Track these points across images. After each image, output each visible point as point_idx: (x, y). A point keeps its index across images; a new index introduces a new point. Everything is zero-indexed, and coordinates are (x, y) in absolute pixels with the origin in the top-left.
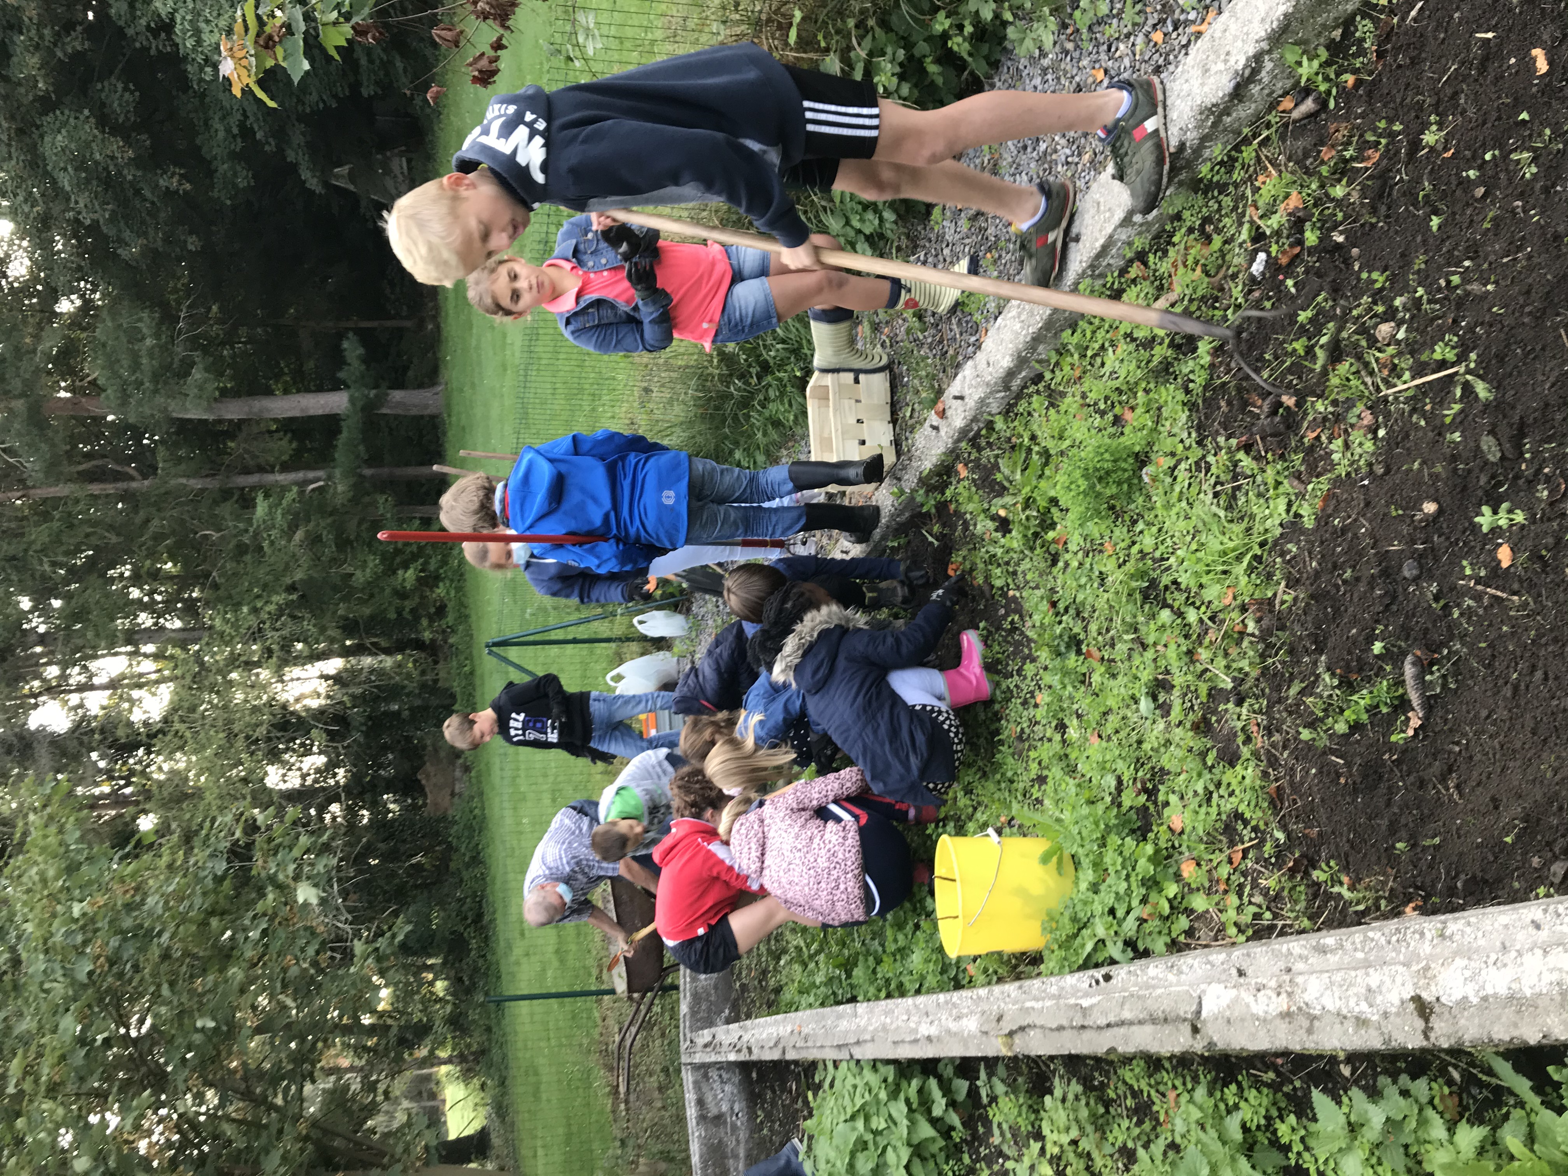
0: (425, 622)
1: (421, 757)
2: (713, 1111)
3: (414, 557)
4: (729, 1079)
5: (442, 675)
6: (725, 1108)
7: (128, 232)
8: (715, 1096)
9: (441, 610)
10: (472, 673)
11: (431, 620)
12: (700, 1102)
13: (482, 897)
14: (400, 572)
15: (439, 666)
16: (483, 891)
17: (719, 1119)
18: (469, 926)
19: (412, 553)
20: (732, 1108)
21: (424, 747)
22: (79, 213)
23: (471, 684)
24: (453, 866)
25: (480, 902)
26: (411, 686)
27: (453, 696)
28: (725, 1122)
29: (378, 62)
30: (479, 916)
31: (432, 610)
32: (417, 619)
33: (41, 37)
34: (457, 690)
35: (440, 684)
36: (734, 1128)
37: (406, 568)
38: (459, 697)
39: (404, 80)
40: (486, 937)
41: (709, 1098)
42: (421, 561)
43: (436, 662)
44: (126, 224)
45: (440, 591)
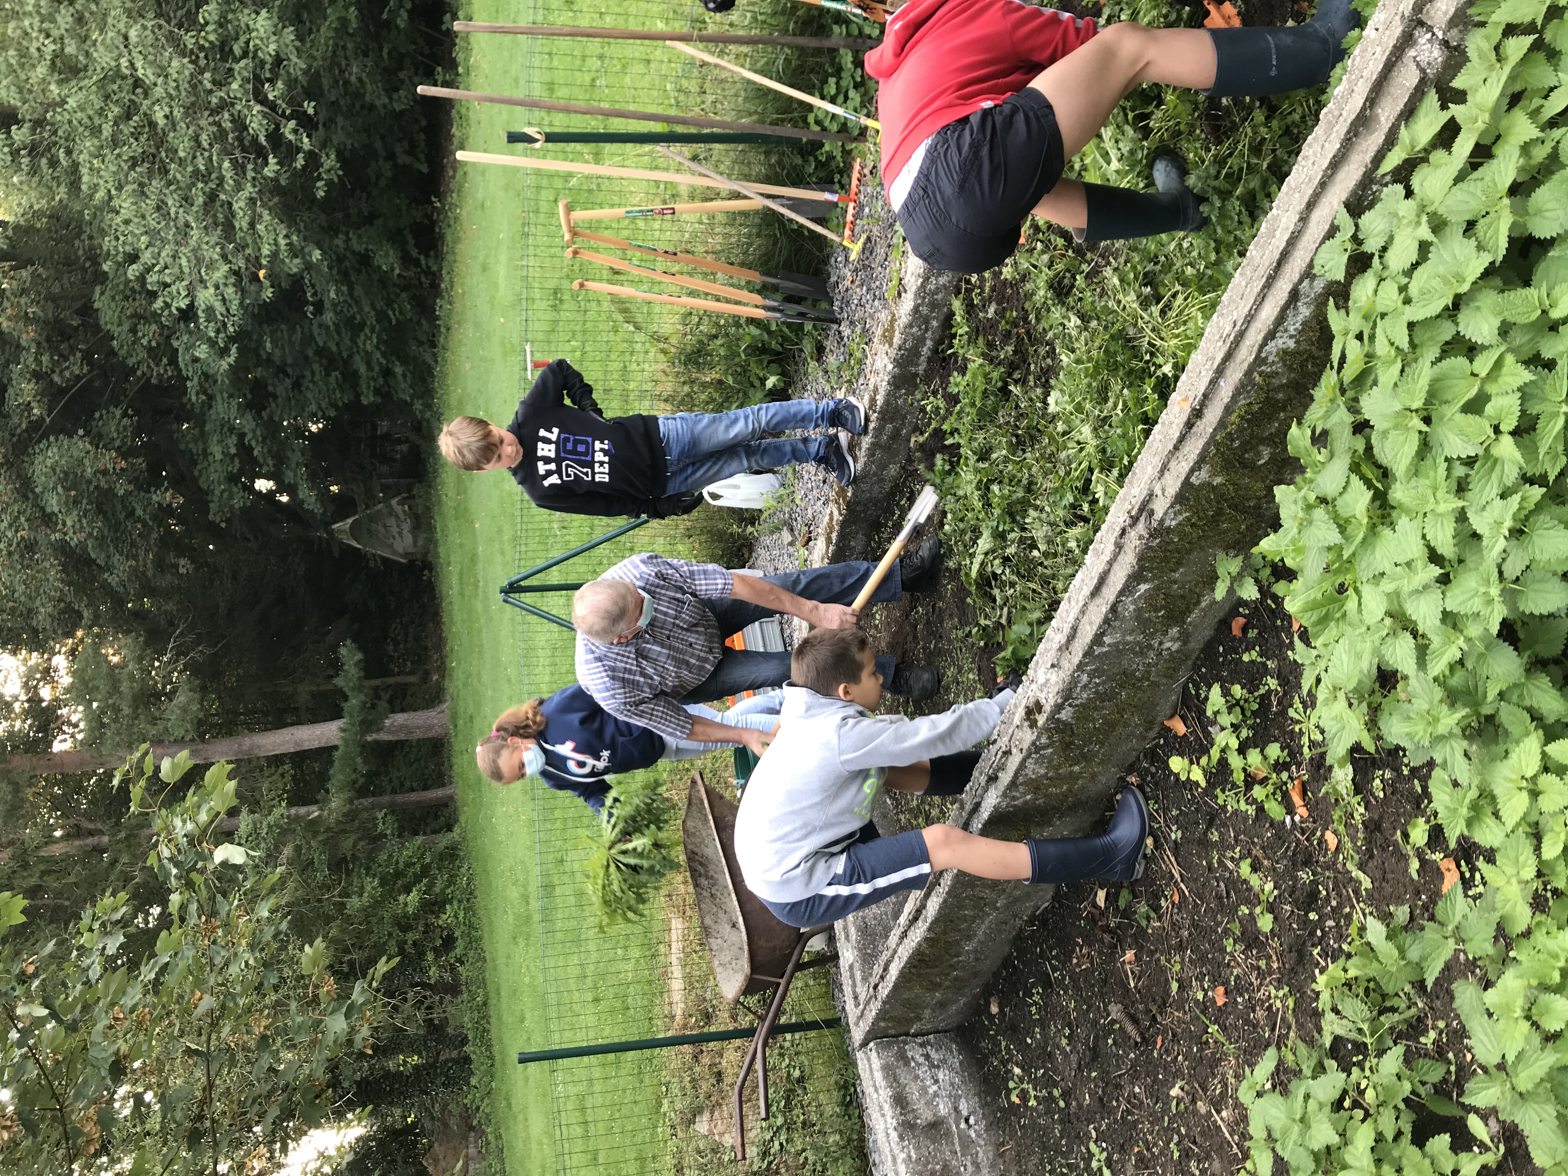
0: (430, 956)
2: (926, 1116)
3: (417, 879)
4: (944, 1061)
6: (943, 1109)
7: (117, 556)
8: (924, 1090)
9: (449, 942)
11: (438, 956)
12: (900, 1101)
14: (401, 898)
17: (936, 1127)
19: (415, 874)
20: (956, 1109)
22: (65, 534)
28: (948, 1134)
29: (377, 368)
31: (439, 942)
32: (421, 955)
33: (39, 363)
36: (967, 1143)
37: (408, 892)
39: (403, 385)
41: (913, 1093)
42: (425, 881)
44: (116, 547)
45: (446, 917)
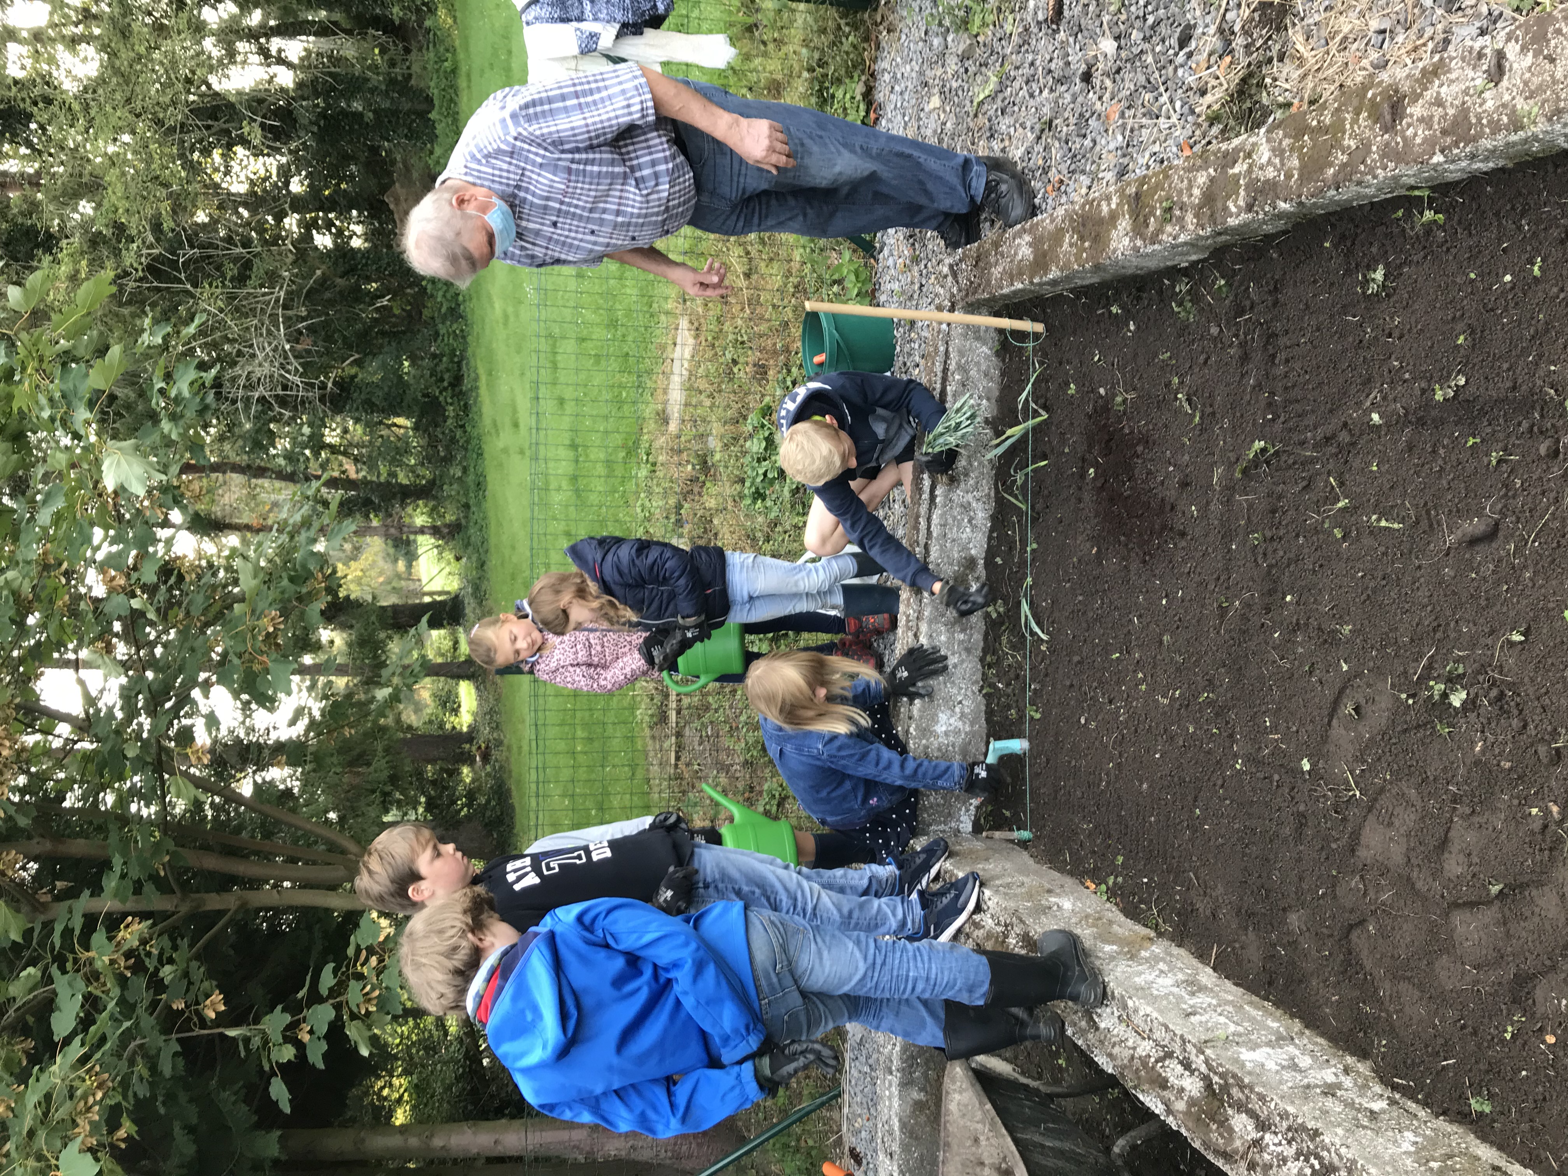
1: (390, 174)
5: (416, 68)
10: (454, 71)
13: (462, 358)
15: (413, 56)
16: (464, 351)
18: (445, 389)
21: (393, 162)
23: (454, 87)
24: (426, 313)
25: (459, 363)
26: (376, 80)
27: (429, 100)
30: (458, 380)
34: (435, 92)
35: (413, 82)
38: (436, 102)
40: (466, 405)
43: (407, 51)
